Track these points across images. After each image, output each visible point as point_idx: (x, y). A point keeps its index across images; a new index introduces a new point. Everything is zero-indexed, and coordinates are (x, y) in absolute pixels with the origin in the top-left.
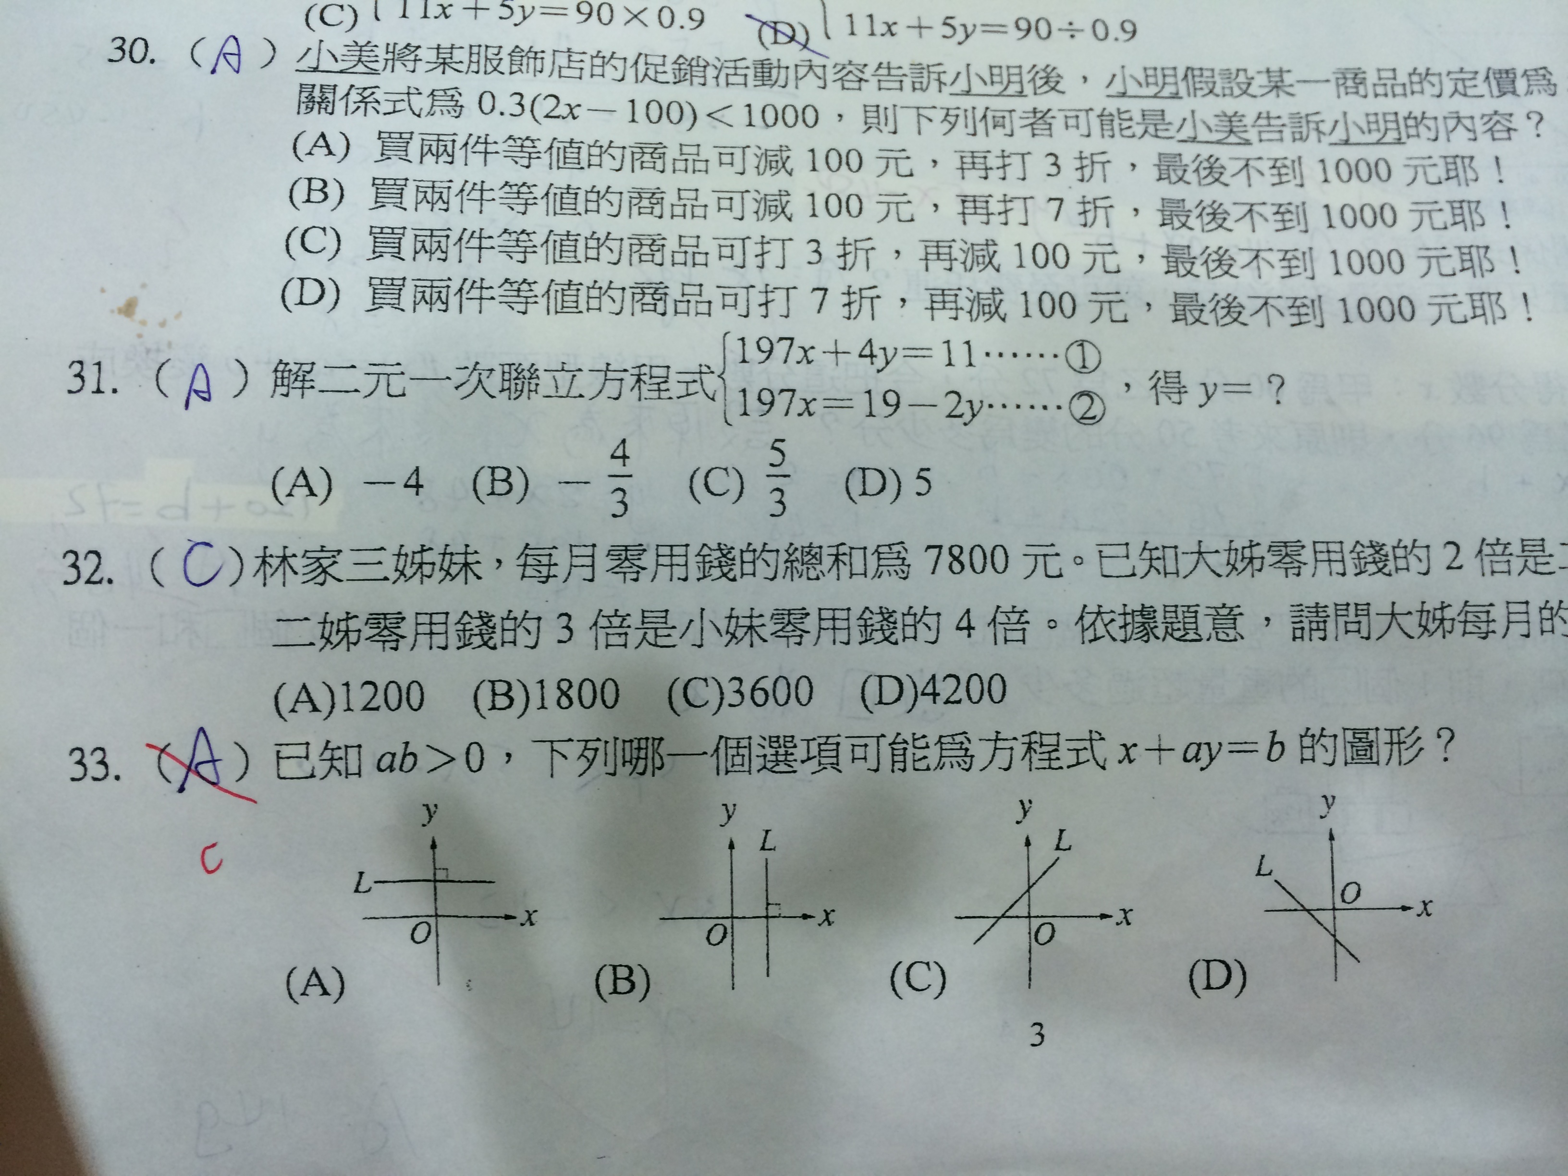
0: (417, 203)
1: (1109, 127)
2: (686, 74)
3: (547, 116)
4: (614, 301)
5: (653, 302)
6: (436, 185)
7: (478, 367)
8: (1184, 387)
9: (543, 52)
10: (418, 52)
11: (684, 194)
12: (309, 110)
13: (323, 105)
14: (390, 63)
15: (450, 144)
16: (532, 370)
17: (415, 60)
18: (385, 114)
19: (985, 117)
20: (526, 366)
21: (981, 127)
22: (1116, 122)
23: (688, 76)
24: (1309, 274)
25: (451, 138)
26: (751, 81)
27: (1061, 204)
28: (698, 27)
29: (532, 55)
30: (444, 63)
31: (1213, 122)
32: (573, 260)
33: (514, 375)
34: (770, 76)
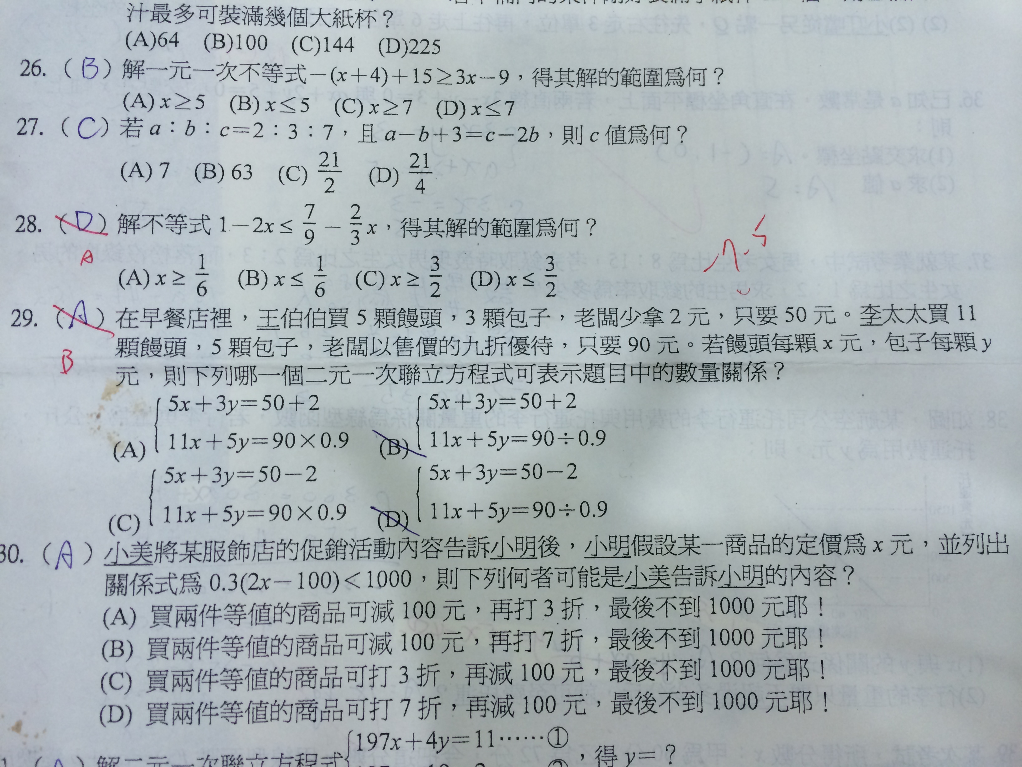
0: (174, 654)
1: (585, 580)
2: (334, 552)
3: (251, 589)
4: (286, 713)
5: (308, 713)
6: (185, 641)
7: (209, 758)
8: (616, 756)
9: (249, 544)
10: (175, 547)
11: (329, 638)
12: (112, 593)
13: (120, 589)
14: (159, 556)
15: (193, 613)
16: (239, 759)
17: (174, 553)
18: (156, 593)
19: (511, 574)
20: (236, 756)
21: (507, 581)
22: (589, 575)
23: (335, 554)
24: (697, 676)
25: (194, 608)
26: (372, 556)
27: (551, 635)
28: (342, 517)
29: (242, 546)
30: (191, 555)
31: (648, 573)
32: (263, 687)
33: (229, 762)
34: (384, 551)
